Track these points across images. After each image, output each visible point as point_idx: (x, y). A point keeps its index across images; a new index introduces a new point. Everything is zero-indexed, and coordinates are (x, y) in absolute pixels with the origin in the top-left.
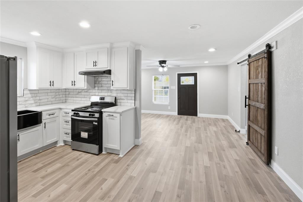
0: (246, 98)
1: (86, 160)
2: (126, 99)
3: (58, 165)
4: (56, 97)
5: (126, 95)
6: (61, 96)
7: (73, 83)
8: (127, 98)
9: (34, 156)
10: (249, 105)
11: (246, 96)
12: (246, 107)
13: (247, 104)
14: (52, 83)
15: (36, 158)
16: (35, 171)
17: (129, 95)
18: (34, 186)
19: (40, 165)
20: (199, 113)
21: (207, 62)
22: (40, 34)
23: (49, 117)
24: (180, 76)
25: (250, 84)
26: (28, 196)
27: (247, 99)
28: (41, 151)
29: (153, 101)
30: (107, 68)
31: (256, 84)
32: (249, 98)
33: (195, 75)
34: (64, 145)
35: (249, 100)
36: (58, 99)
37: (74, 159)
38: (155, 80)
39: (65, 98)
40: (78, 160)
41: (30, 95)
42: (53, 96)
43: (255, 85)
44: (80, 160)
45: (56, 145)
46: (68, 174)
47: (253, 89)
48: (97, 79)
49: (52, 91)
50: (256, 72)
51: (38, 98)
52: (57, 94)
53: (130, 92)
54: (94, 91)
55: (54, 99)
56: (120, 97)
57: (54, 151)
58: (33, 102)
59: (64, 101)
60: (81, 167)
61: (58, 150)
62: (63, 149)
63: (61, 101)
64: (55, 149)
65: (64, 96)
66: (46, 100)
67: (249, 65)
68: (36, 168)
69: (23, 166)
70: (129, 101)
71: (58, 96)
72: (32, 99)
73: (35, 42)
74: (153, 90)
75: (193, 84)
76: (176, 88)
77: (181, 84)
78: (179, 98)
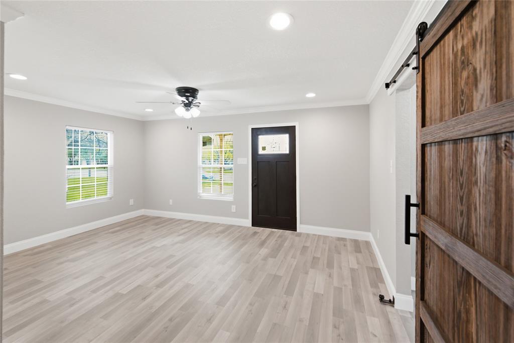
0: (408, 204)
10: (422, 237)
11: (408, 198)
12: (408, 242)
13: (413, 230)
20: (301, 223)
21: (311, 95)
24: (256, 132)
25: (423, 146)
27: (413, 210)
29: (199, 192)
31: (455, 141)
32: (422, 206)
33: (290, 131)
35: (423, 213)
38: (204, 144)
43: (448, 148)
47: (441, 167)
50: (455, 84)
67: (421, 69)
74: (200, 168)
75: (287, 152)
76: (248, 162)
77: (261, 152)
78: (255, 186)
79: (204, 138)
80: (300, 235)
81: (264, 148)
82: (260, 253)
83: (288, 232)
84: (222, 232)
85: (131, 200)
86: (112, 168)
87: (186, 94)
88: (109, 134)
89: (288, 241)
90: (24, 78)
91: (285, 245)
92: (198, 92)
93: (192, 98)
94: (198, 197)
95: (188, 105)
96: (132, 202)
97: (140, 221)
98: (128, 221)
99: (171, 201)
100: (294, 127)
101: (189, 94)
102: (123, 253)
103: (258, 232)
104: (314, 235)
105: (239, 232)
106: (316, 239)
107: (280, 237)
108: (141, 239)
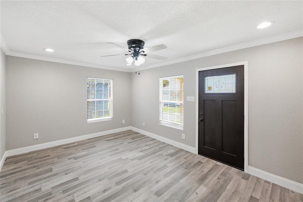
20: (249, 164)
29: (160, 119)
74: (161, 102)
75: (234, 91)
76: (195, 100)
77: (207, 91)
78: (201, 120)
79: (164, 81)
80: (247, 177)
81: (210, 88)
82: (197, 191)
83: (234, 170)
84: (172, 155)
85: (123, 120)
86: (112, 101)
87: (133, 45)
88: (111, 81)
89: (231, 183)
90: (53, 51)
91: (228, 188)
92: (144, 43)
93: (138, 48)
94: (160, 124)
95: (136, 54)
96: (124, 122)
97: (126, 134)
98: (120, 133)
99: (144, 123)
100: (243, 66)
101: (134, 45)
102: (102, 159)
103: (203, 163)
104: (266, 181)
105: (185, 158)
106: (270, 189)
107: (224, 174)
108: (118, 149)
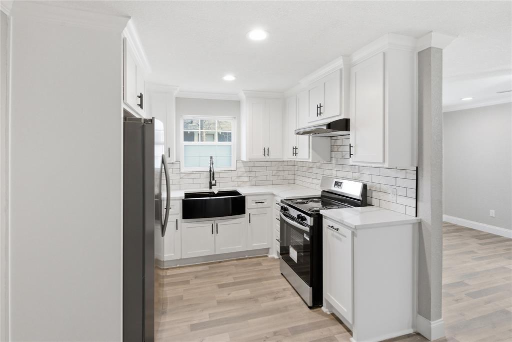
1: (286, 307)
2: (393, 192)
3: (246, 292)
4: (278, 174)
5: (393, 181)
6: (286, 173)
7: (295, 151)
8: (395, 190)
9: (236, 261)
14: (266, 152)
15: (236, 266)
16: (221, 286)
17: (400, 182)
18: (203, 311)
19: (230, 279)
22: (235, 77)
23: (256, 207)
26: (188, 321)
28: (247, 257)
30: (340, 115)
34: (277, 259)
36: (281, 178)
37: (272, 293)
39: (292, 177)
40: (275, 299)
41: (243, 170)
42: (274, 173)
44: (278, 302)
45: (268, 254)
46: (244, 317)
48: (335, 142)
49: (273, 164)
51: (253, 174)
52: (281, 168)
53: (402, 174)
54: (330, 167)
55: (275, 178)
56: (378, 186)
57: (260, 264)
58: (246, 179)
59: (292, 181)
60: (270, 317)
61: (265, 265)
62: (272, 265)
63: (287, 182)
64: (263, 260)
65: (291, 173)
66: (264, 178)
68: (225, 280)
69: (218, 271)
70: (401, 200)
71: (281, 173)
72: (245, 175)
73: (243, 90)
